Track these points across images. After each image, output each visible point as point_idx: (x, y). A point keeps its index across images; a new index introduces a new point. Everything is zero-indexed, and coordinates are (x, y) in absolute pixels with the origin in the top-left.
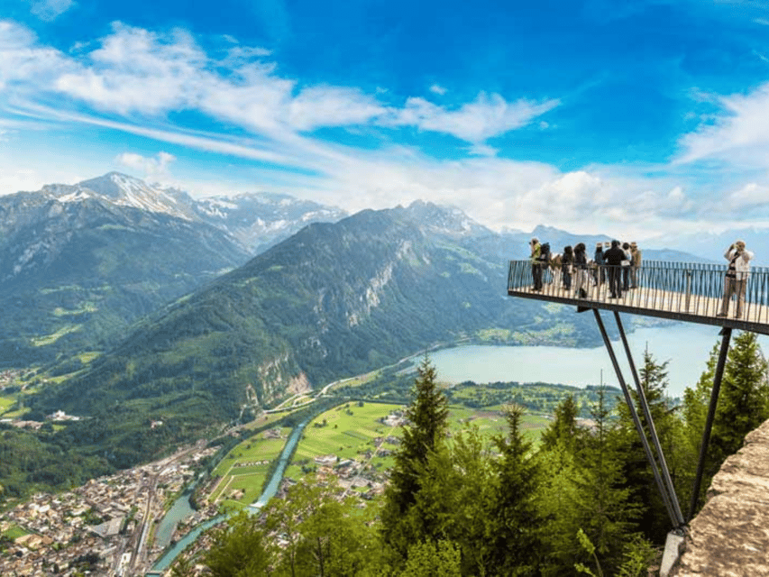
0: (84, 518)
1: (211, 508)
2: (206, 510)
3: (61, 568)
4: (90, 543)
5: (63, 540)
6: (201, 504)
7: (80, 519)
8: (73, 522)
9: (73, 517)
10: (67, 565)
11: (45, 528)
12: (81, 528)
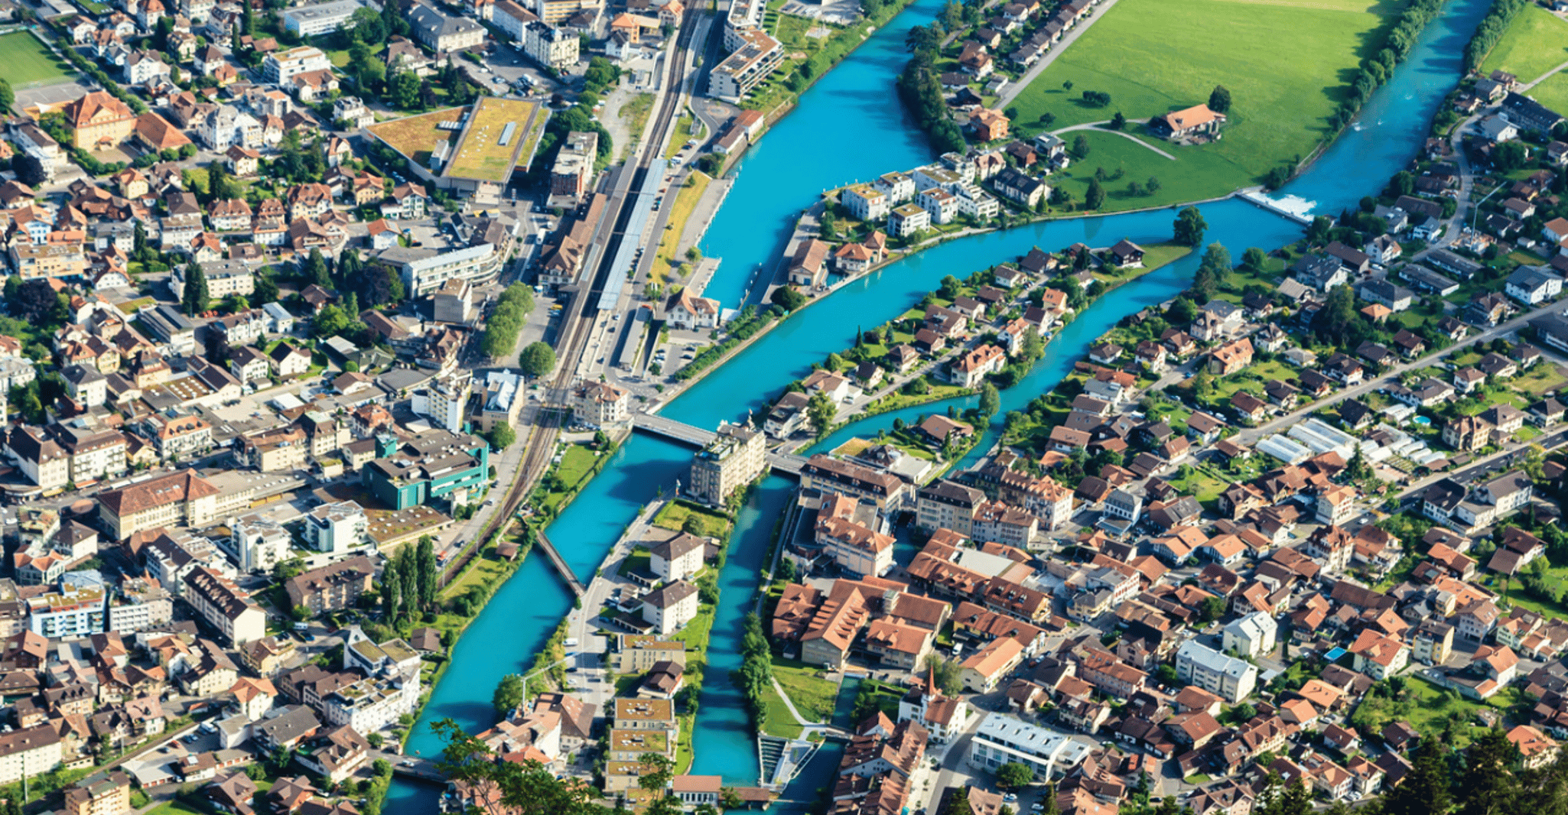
0: (343, 58)
1: (1014, 154)
2: (991, 160)
3: (217, 289)
4: (363, 196)
5: (236, 151)
6: (961, 117)
7: (318, 61)
8: (291, 64)
9: (290, 39)
10: (245, 285)
11: (149, 69)
12: (324, 113)
